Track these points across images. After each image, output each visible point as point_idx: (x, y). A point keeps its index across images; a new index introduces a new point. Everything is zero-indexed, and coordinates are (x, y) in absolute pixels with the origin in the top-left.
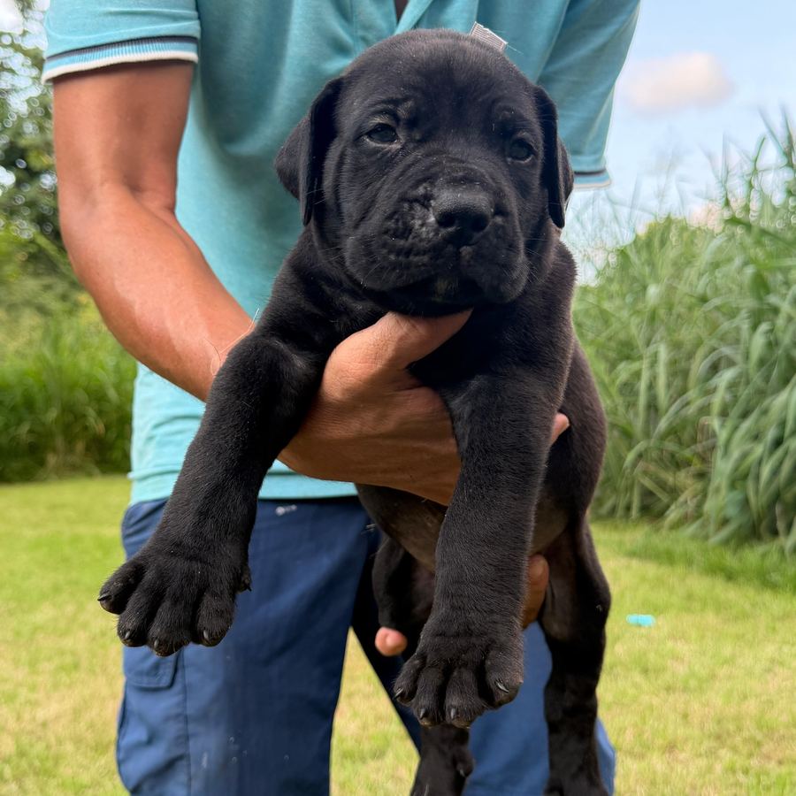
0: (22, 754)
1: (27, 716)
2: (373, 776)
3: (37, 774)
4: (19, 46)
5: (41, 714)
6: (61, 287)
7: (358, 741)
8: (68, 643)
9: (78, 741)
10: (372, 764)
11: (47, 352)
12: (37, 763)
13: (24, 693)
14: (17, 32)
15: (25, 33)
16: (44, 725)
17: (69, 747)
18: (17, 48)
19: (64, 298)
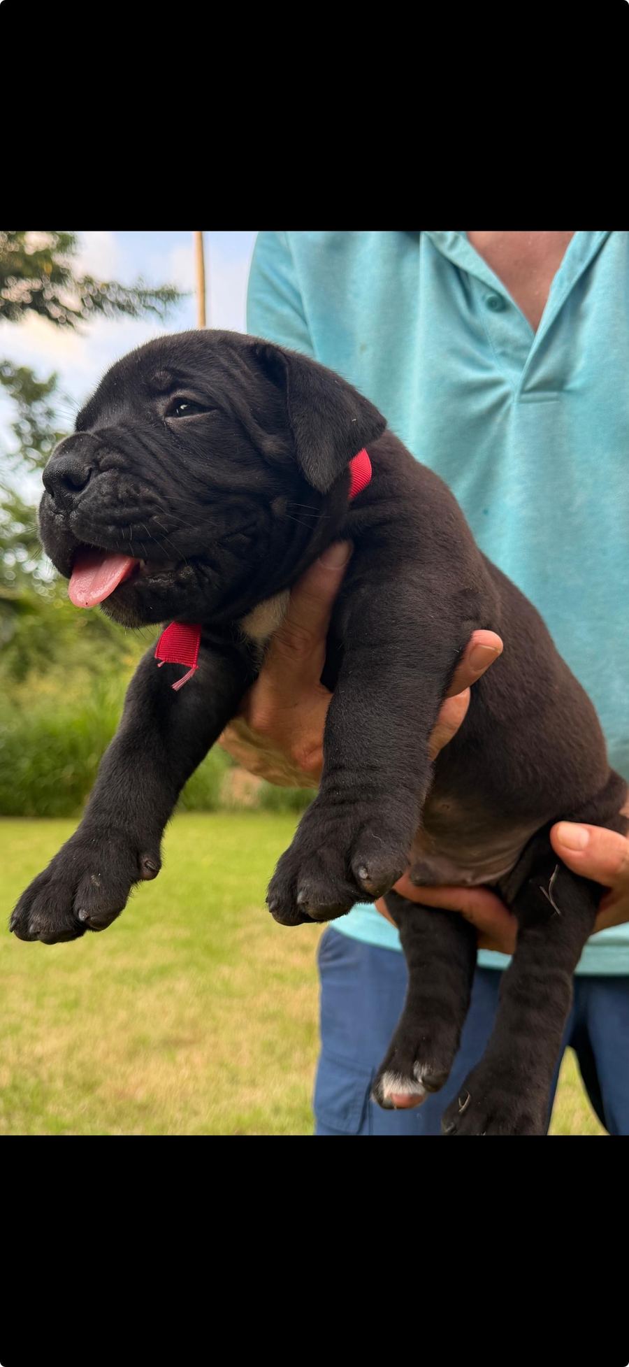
0: (15, 1088)
1: (26, 1049)
3: (26, 1108)
5: (39, 1049)
6: (112, 649)
8: (73, 980)
9: (68, 1078)
11: (93, 705)
12: (28, 1097)
13: (28, 1028)
16: (40, 1060)
17: (59, 1084)
19: (113, 659)
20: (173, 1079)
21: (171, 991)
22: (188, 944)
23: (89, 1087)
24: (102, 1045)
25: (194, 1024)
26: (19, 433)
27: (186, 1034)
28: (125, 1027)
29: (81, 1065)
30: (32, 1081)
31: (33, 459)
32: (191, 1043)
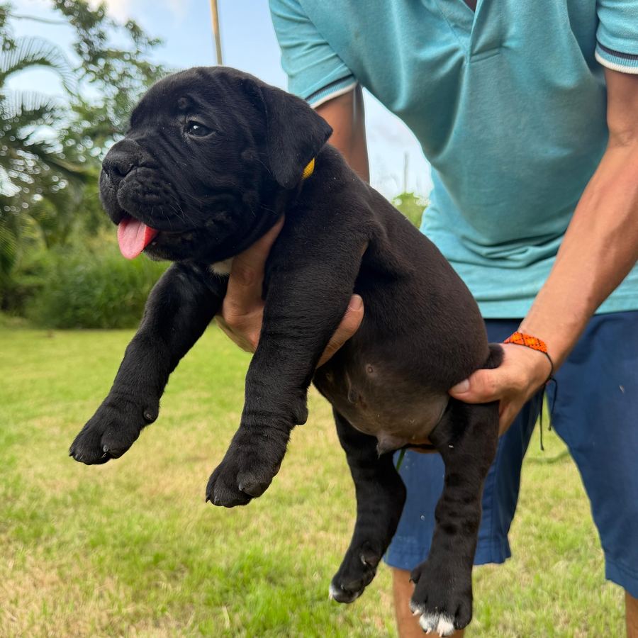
2: (295, 514)
4: (135, 61)
7: (291, 492)
9: (118, 483)
10: (297, 507)
14: (134, 51)
15: (138, 52)
17: (112, 487)
18: (134, 62)
20: (191, 481)
21: (194, 429)
22: (208, 401)
23: (132, 488)
24: (144, 463)
25: (208, 447)
26: (80, 53)
27: (203, 455)
28: (161, 451)
29: (128, 475)
30: (93, 486)
31: (93, 72)
32: (206, 459)
